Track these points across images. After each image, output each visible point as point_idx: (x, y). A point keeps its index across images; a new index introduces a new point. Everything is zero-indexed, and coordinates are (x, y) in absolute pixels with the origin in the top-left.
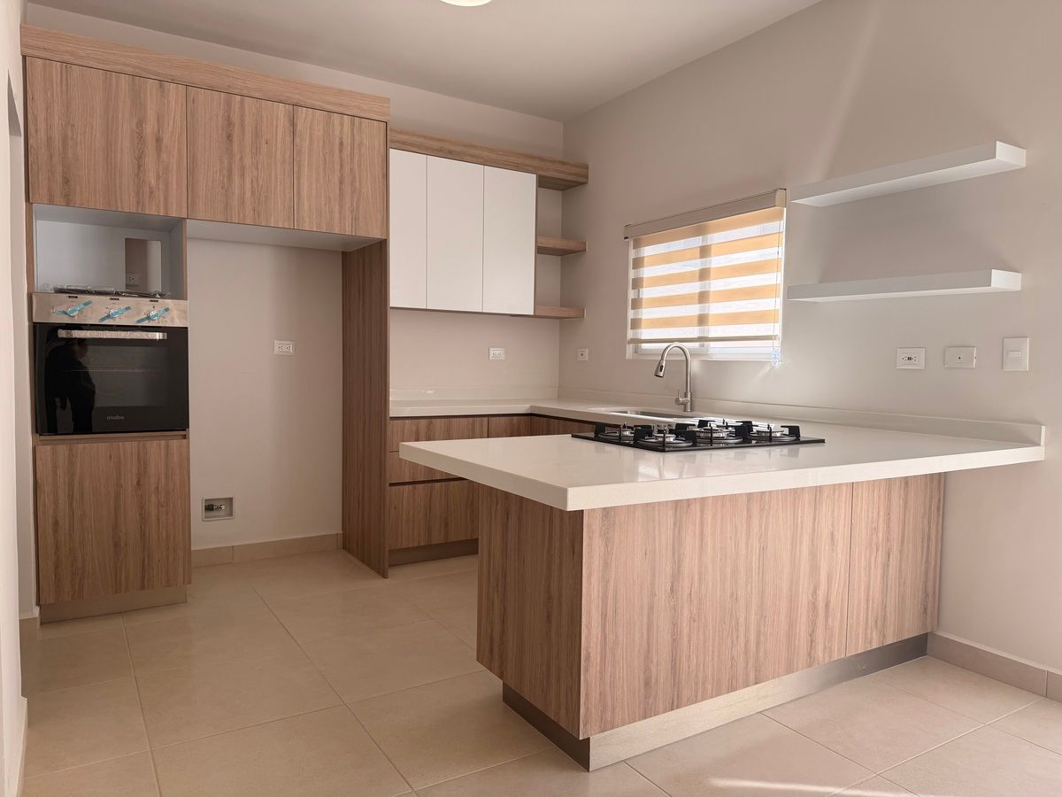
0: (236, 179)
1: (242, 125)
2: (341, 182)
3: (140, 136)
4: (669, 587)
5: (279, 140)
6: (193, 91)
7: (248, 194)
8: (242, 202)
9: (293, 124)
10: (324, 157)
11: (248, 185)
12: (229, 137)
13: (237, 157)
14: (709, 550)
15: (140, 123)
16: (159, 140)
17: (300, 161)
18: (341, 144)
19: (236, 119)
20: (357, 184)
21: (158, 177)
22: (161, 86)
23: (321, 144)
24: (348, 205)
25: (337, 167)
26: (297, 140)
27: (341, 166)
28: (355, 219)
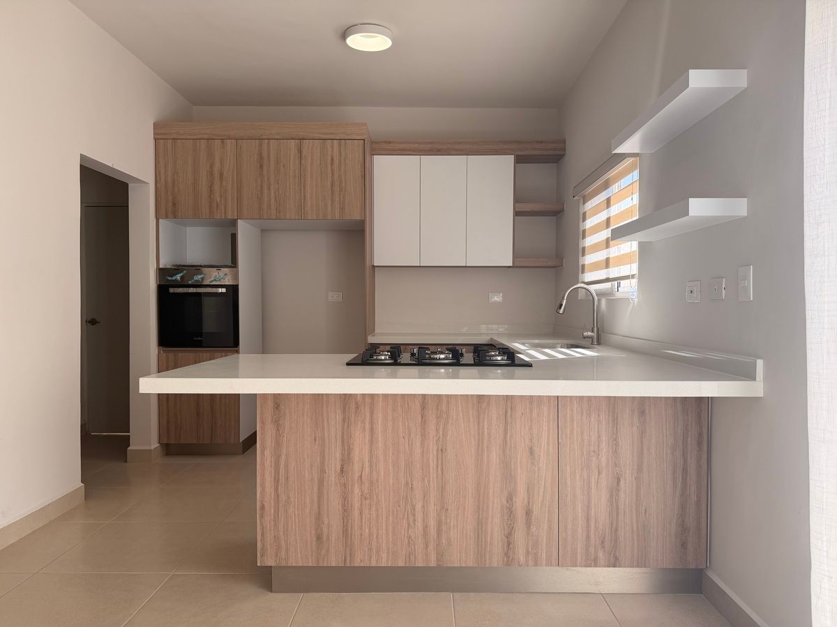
0: (266, 191)
1: (269, 157)
2: (332, 185)
3: (211, 173)
4: (339, 468)
5: (291, 163)
6: (240, 141)
7: (273, 200)
8: (269, 205)
9: (300, 152)
10: (321, 170)
11: (273, 195)
12: (261, 166)
13: (266, 178)
14: (380, 445)
15: (212, 166)
16: (221, 175)
17: (305, 175)
18: (332, 160)
19: (265, 154)
20: (344, 185)
21: (221, 196)
22: (223, 142)
23: (319, 162)
24: (337, 199)
25: (330, 175)
26: (303, 162)
27: (333, 174)
28: (342, 209)
